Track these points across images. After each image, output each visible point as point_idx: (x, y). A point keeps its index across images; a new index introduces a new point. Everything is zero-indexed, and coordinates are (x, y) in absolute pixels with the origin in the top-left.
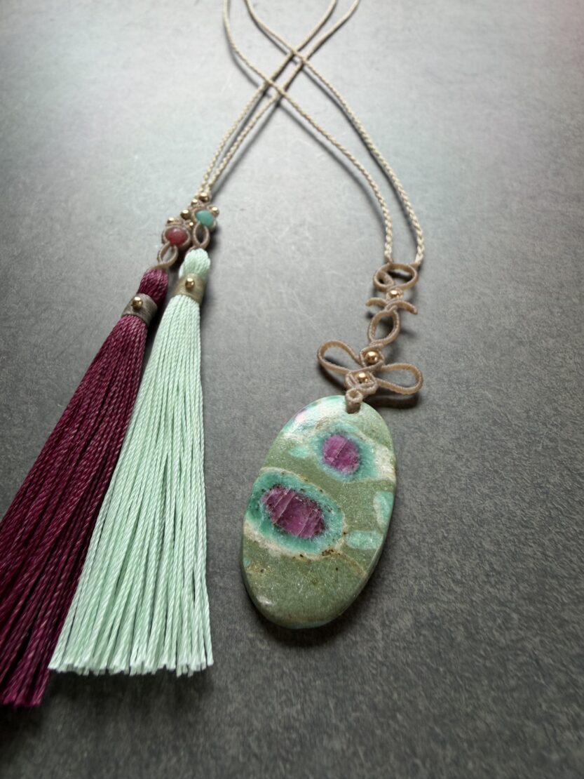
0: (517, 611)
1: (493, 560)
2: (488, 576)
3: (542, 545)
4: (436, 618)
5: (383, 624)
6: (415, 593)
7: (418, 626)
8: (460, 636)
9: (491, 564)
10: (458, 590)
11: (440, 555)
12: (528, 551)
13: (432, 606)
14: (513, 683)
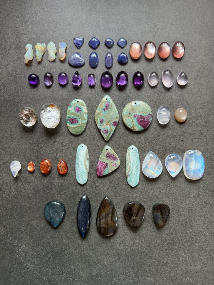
0: (145, 248)
1: (143, 241)
2: (142, 243)
3: (151, 239)
4: (133, 249)
5: (126, 250)
6: (131, 246)
7: (130, 250)
8: (136, 251)
9: (143, 242)
10: (137, 245)
11: (135, 240)
12: (149, 240)
13: (133, 247)
14: (142, 256)
